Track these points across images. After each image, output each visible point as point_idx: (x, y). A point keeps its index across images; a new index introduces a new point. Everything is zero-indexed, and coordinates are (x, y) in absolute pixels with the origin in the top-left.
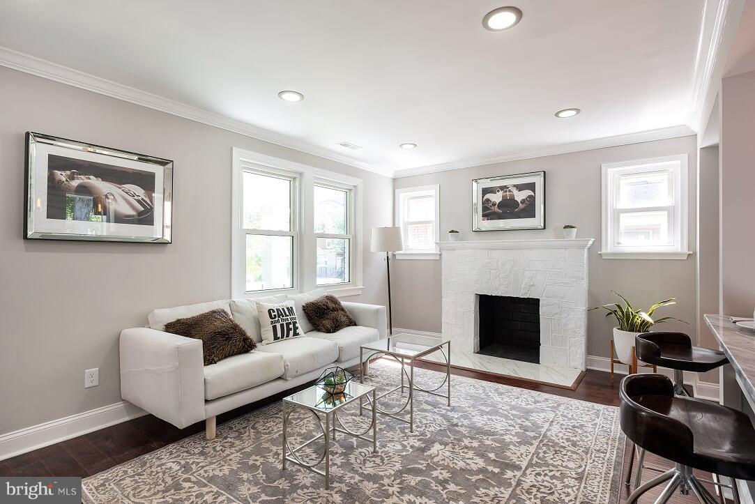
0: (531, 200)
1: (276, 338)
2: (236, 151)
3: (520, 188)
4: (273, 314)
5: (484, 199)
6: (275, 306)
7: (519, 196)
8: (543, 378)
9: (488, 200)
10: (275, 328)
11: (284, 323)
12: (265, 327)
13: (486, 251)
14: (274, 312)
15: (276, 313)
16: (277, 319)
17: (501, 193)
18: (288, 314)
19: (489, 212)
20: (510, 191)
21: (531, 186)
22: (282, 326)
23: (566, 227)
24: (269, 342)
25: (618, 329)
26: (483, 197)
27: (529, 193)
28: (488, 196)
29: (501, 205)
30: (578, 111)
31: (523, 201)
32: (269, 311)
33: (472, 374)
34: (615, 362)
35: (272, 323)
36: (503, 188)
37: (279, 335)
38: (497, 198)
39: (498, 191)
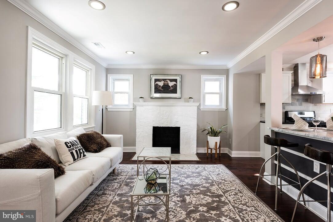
0: (175, 86)
1: (74, 160)
2: (30, 29)
3: (171, 80)
4: (69, 145)
5: (156, 83)
6: (68, 140)
7: (171, 84)
8: (181, 158)
9: (157, 84)
10: (72, 153)
11: (77, 149)
12: (64, 155)
13: (158, 107)
14: (69, 143)
15: (70, 144)
16: (72, 147)
17: (163, 82)
18: (77, 144)
19: (158, 90)
20: (167, 81)
21: (176, 80)
22: (76, 151)
23: (190, 98)
24: (70, 163)
25: (210, 136)
26: (155, 83)
27: (175, 83)
28: (157, 83)
29: (162, 87)
30: (208, 52)
31: (172, 86)
32: (66, 143)
33: (151, 162)
34: (208, 148)
35: (69, 150)
36: (164, 80)
37: (76, 157)
38: (161, 84)
39: (162, 81)
